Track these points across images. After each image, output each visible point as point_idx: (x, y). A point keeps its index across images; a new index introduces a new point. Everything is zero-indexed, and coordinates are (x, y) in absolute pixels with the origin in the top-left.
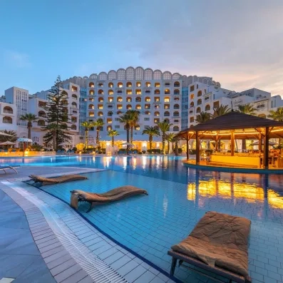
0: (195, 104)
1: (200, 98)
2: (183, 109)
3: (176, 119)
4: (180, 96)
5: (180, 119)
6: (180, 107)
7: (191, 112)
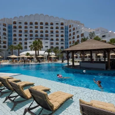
0: (72, 34)
1: (74, 31)
2: (65, 37)
3: (62, 42)
4: (64, 31)
5: (64, 43)
6: (64, 36)
7: (70, 39)
